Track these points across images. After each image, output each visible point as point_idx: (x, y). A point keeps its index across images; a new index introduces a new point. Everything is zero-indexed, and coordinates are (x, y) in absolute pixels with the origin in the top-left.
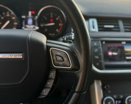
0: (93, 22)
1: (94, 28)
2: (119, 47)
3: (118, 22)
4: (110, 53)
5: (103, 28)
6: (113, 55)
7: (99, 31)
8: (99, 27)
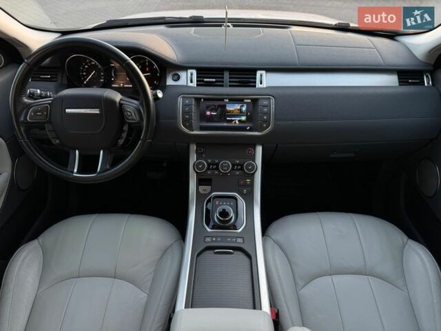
0: (192, 74)
1: (191, 82)
2: (219, 106)
3: (223, 74)
4: (208, 113)
5: (203, 81)
6: (212, 115)
7: (197, 85)
8: (197, 81)
